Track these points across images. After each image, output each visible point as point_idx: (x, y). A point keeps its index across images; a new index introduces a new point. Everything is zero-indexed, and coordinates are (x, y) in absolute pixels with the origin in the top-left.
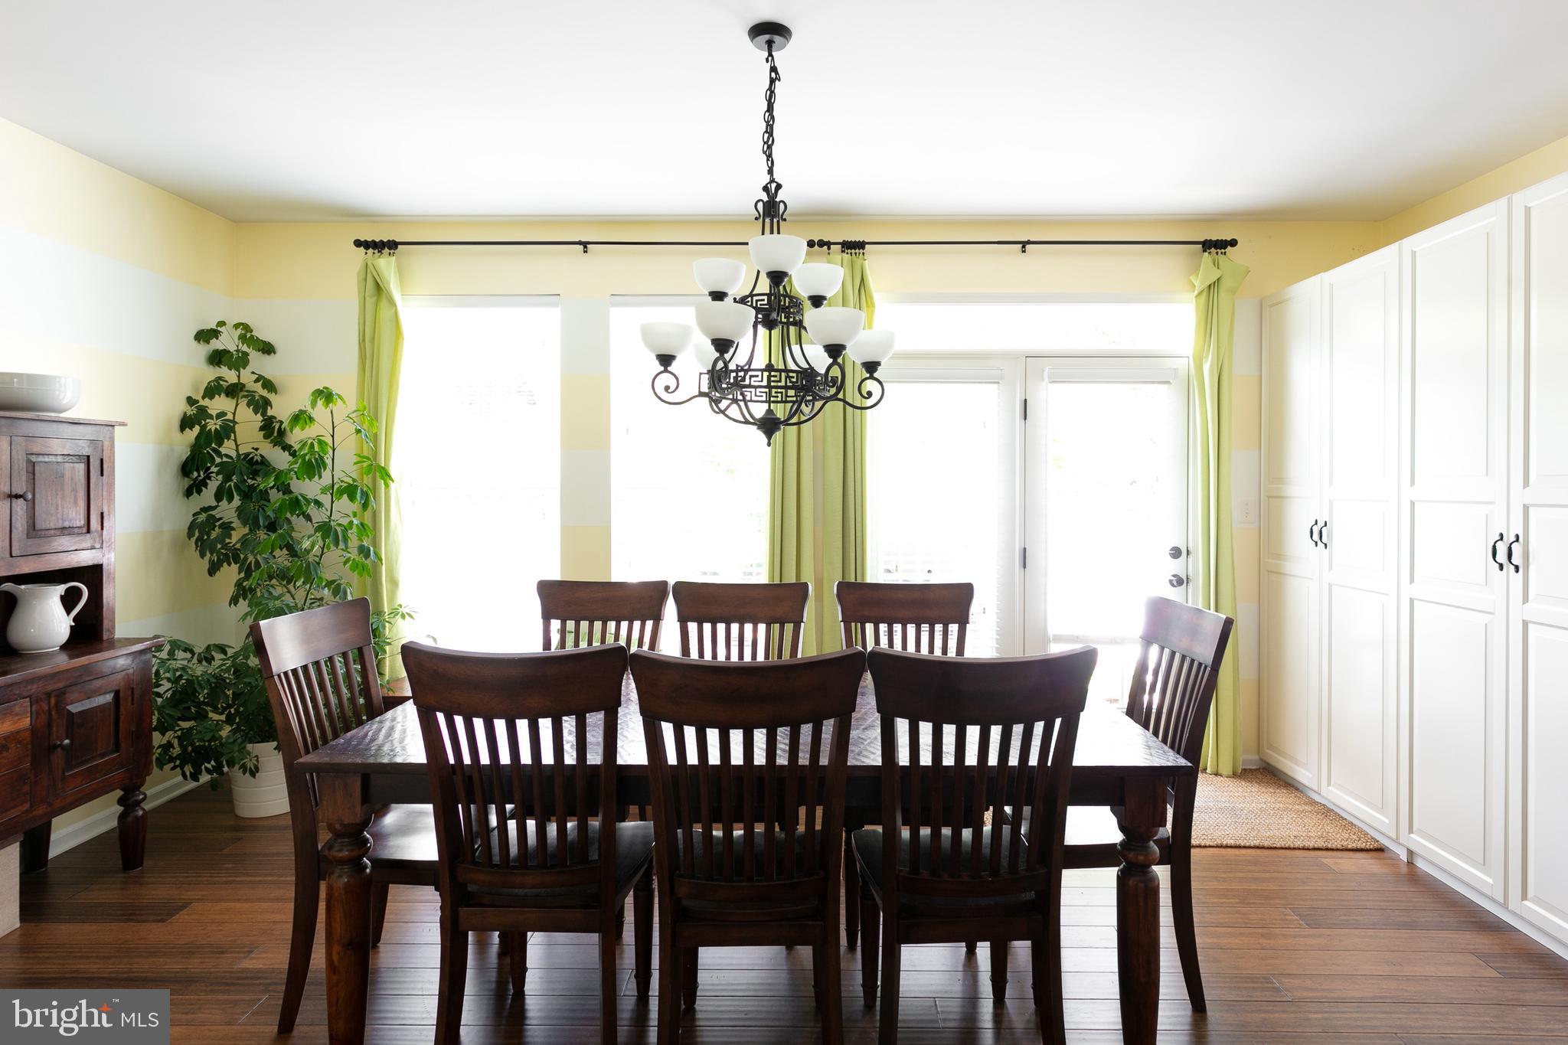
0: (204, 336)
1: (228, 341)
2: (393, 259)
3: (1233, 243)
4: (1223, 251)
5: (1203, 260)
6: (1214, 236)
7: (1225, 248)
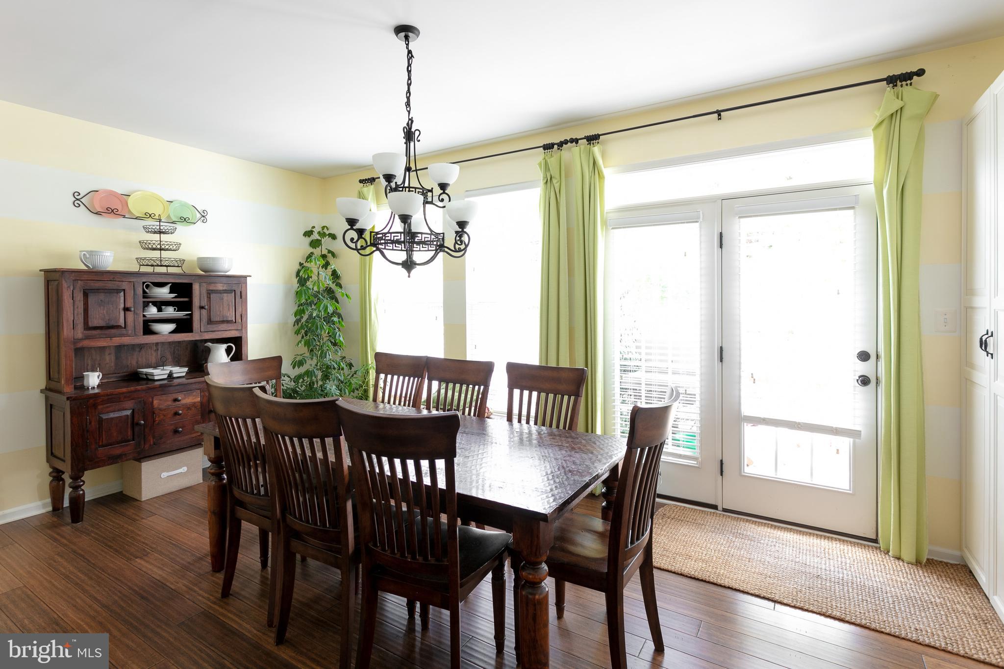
0: (308, 234)
1: (315, 236)
2: (372, 187)
3: (921, 73)
4: (909, 82)
5: (885, 95)
6: (897, 72)
7: (911, 79)
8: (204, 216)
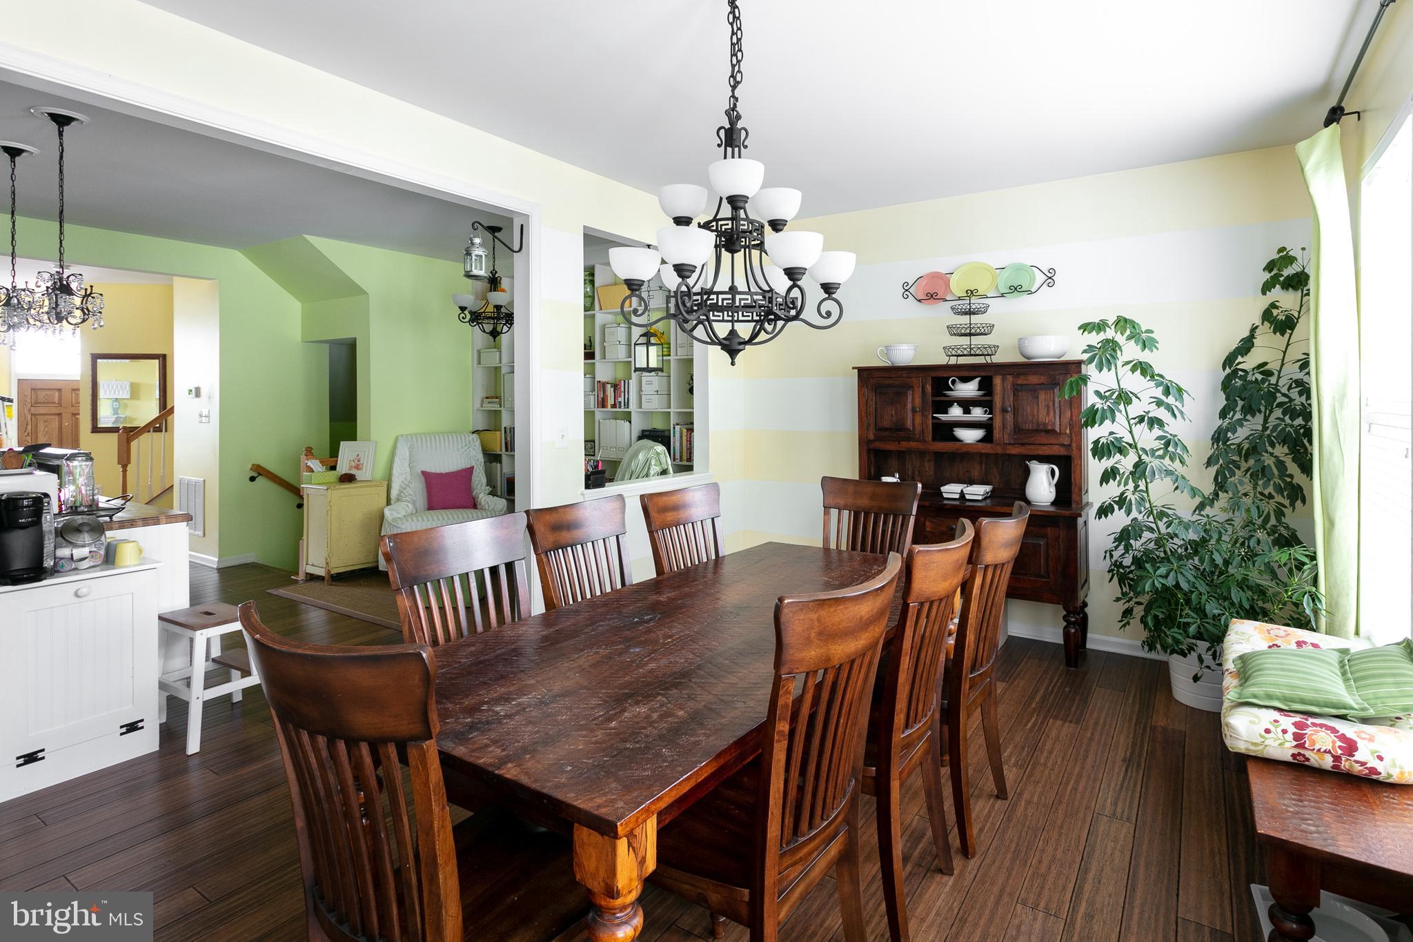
8: (1050, 278)
